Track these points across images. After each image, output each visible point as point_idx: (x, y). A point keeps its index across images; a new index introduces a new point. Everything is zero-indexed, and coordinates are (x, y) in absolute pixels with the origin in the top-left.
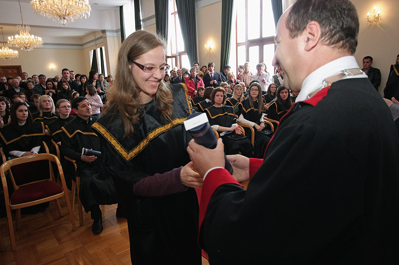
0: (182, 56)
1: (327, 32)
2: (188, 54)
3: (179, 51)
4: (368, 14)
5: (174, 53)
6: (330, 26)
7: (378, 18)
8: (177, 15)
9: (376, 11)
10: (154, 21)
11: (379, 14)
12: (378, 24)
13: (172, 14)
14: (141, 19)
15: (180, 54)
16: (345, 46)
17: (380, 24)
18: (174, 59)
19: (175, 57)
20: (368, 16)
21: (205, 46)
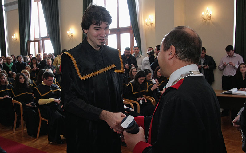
0: (45, 41)
1: (179, 53)
2: (51, 39)
3: (42, 36)
4: (203, 13)
5: (37, 37)
6: (181, 49)
7: (210, 17)
8: (40, 3)
9: (208, 12)
10: (17, 6)
11: (211, 14)
12: (210, 21)
13: (35, 1)
14: (3, 3)
15: (43, 39)
16: (188, 61)
17: (212, 22)
18: (37, 43)
19: (38, 41)
20: (203, 15)
21: (68, 32)
